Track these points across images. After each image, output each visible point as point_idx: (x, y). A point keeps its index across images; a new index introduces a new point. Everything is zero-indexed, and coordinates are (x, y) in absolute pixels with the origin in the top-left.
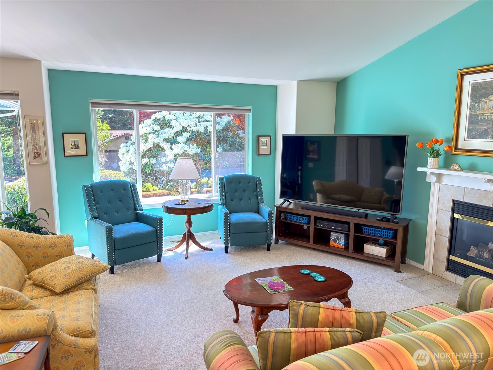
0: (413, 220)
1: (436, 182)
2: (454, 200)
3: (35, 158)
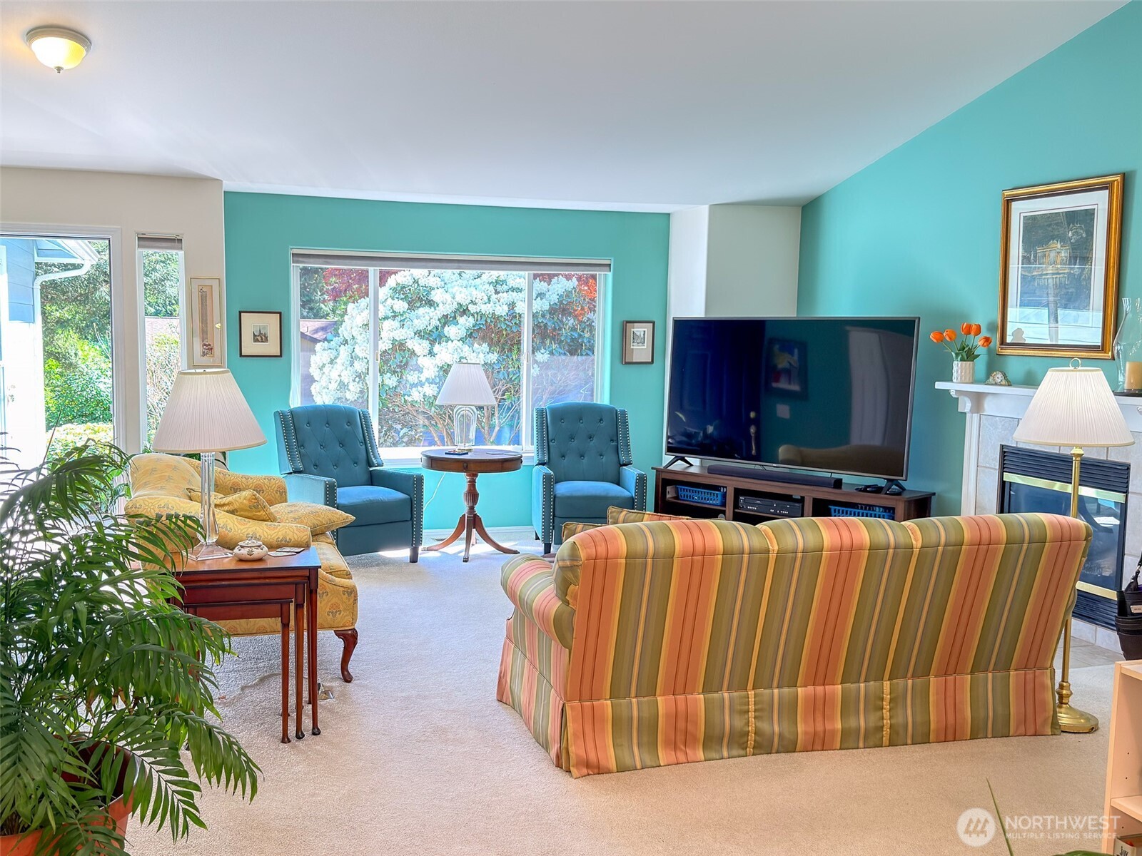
1: (972, 411)
2: (1002, 446)
3: (204, 354)
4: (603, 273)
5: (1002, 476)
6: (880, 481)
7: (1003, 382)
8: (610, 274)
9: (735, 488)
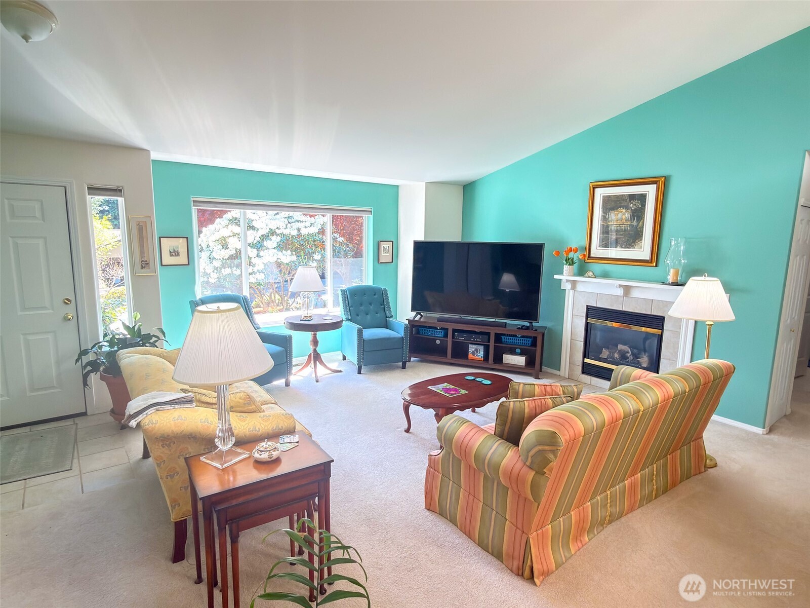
0: (549, 328)
1: (571, 289)
2: (587, 306)
3: (143, 267)
4: (367, 215)
5: (586, 320)
6: (526, 323)
7: (593, 276)
8: (371, 216)
9: (453, 329)
